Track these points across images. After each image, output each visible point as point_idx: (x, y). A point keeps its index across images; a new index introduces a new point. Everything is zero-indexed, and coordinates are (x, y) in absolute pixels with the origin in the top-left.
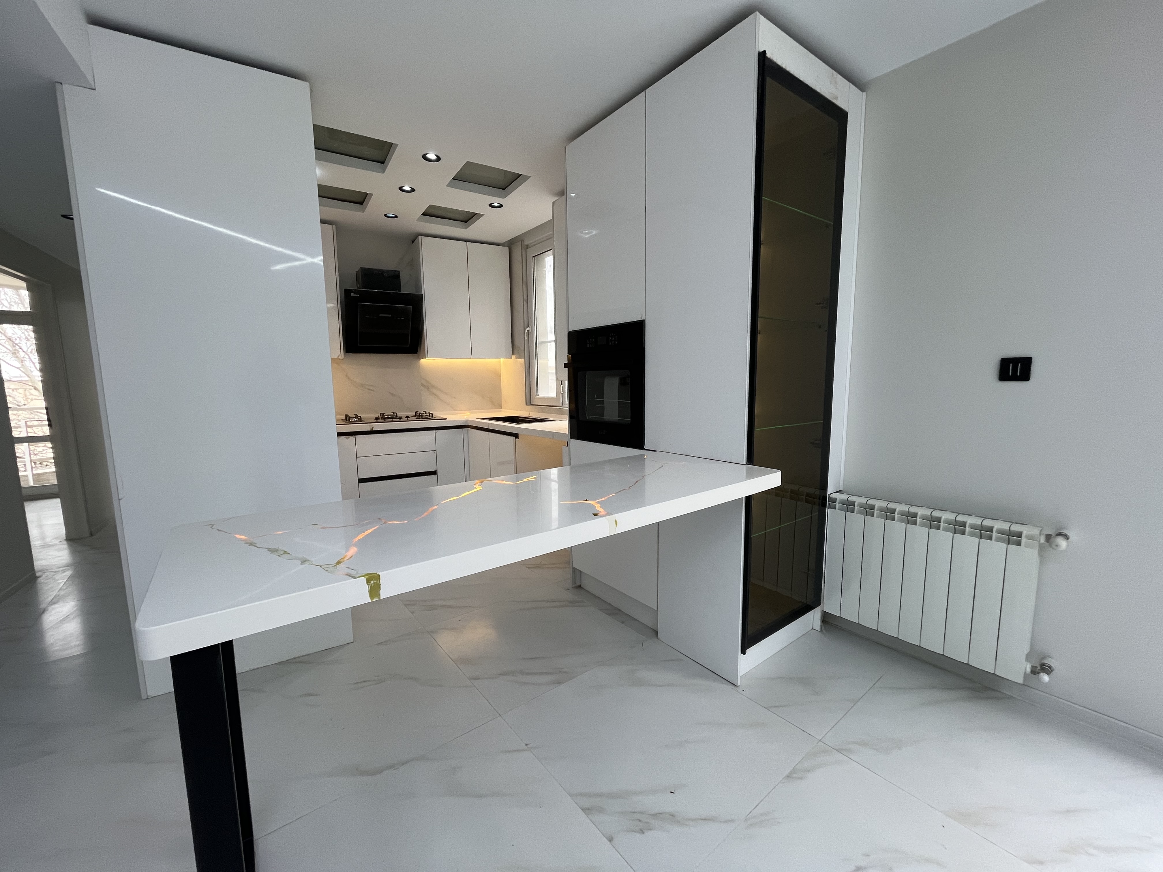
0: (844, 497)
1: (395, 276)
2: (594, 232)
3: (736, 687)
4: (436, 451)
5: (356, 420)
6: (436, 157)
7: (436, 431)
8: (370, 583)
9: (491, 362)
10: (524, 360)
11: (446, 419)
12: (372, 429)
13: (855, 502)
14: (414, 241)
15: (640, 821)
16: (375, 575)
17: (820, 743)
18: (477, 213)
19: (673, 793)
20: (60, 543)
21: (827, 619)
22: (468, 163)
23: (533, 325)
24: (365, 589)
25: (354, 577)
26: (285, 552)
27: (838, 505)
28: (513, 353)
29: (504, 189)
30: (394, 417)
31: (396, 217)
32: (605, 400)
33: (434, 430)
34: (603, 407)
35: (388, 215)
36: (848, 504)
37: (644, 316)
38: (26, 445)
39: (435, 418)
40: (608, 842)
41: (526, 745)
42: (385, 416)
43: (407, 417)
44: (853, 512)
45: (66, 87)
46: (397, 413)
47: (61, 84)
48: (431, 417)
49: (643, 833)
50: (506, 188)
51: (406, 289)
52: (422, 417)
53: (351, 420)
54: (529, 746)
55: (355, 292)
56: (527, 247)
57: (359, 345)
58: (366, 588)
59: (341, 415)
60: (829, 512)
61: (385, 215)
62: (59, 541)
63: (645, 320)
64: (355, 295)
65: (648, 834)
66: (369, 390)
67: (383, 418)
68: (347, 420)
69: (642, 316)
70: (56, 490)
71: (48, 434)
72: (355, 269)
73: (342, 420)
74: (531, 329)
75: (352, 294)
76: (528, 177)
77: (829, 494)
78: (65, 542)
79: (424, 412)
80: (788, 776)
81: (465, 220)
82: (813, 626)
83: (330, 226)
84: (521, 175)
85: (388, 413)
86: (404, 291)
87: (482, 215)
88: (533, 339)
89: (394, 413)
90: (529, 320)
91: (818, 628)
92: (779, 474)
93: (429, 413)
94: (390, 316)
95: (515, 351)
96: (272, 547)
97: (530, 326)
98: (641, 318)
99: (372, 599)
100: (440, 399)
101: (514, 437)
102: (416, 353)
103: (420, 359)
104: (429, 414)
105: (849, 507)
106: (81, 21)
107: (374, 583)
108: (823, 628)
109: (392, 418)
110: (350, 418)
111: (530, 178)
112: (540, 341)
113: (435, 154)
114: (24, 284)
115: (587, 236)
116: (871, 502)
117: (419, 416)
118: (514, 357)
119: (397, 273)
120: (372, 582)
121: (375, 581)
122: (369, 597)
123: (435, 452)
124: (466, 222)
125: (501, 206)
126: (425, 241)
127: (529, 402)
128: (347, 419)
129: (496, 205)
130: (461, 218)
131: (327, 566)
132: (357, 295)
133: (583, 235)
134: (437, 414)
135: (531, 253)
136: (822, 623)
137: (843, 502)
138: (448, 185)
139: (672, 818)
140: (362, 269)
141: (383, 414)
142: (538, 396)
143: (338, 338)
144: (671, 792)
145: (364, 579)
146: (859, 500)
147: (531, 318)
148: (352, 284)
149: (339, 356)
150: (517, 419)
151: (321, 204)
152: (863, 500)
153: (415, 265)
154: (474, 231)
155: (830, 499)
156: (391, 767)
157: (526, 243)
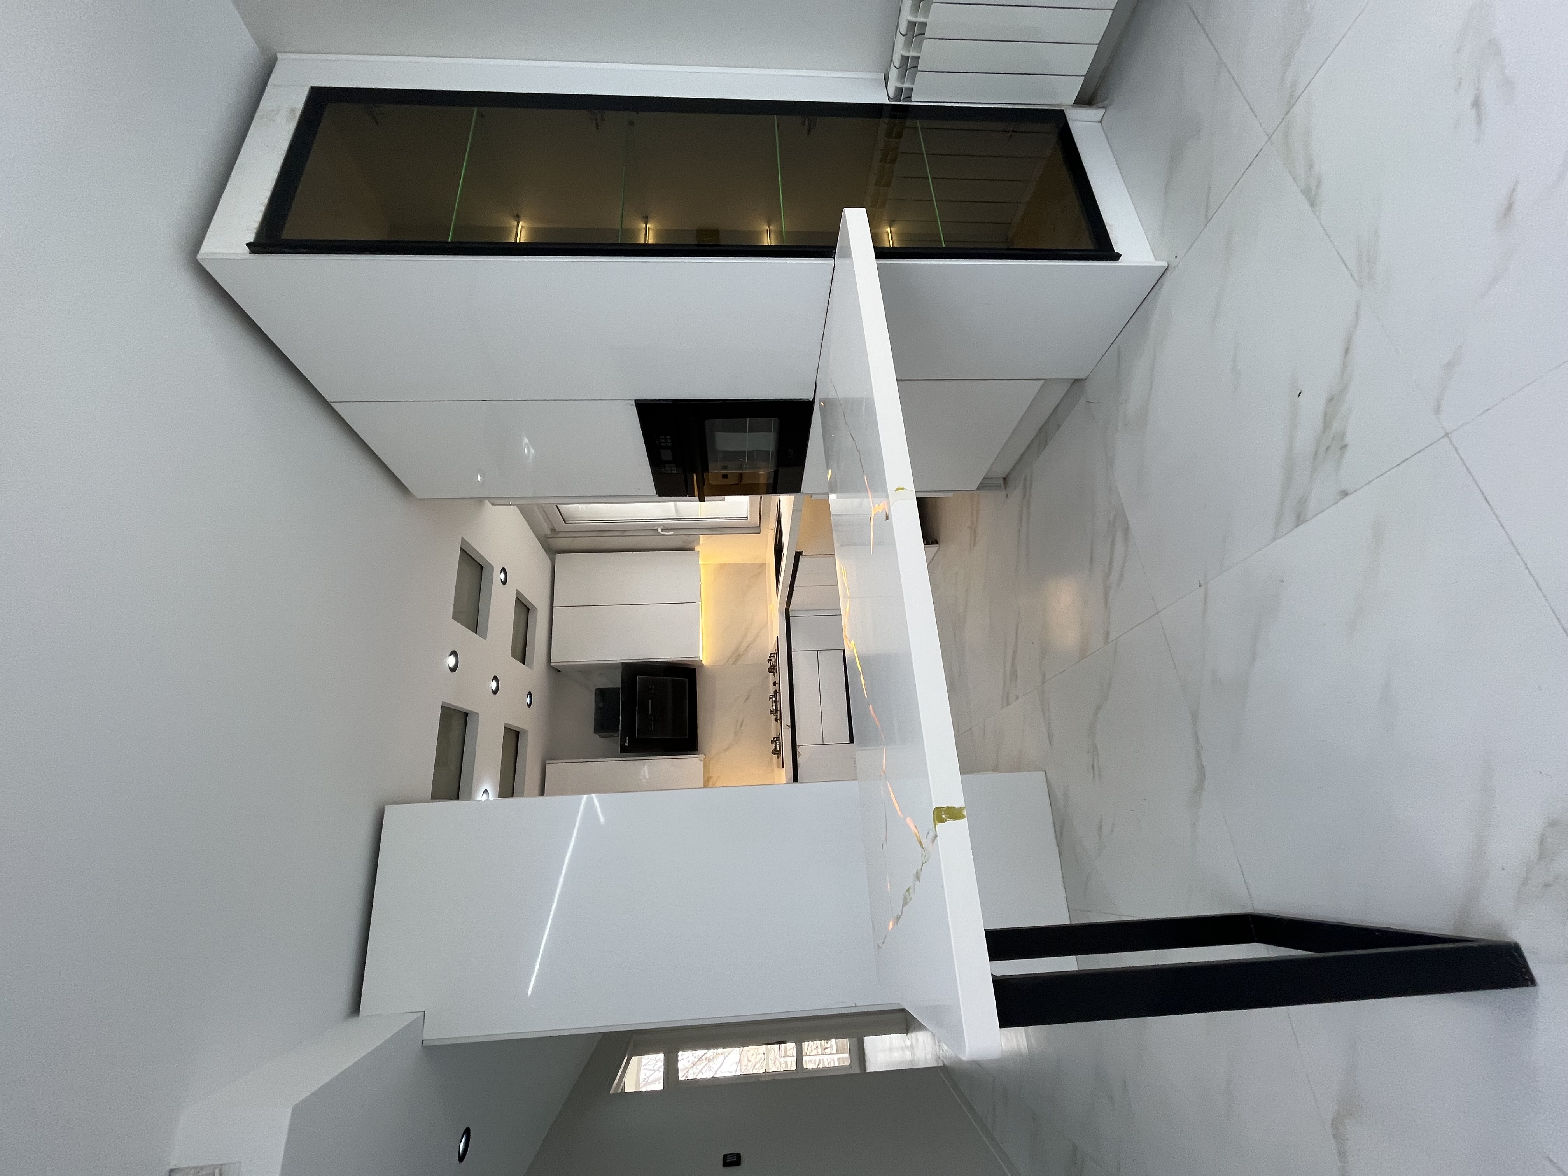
0: (894, 74)
1: (602, 694)
2: (526, 441)
3: (1170, 268)
4: (817, 651)
5: (778, 743)
6: (452, 656)
7: (792, 650)
8: (944, 819)
9: (705, 577)
10: (700, 536)
11: (777, 637)
12: (789, 726)
13: (902, 56)
14: (557, 670)
15: (1328, 448)
16: (935, 812)
17: (1273, 138)
18: (516, 597)
19: (1300, 393)
20: (910, 1039)
21: (1086, 99)
22: (455, 617)
23: (655, 524)
24: (950, 825)
25: (936, 836)
26: (908, 890)
27: (907, 85)
28: (693, 549)
29: (482, 568)
30: (775, 698)
31: (530, 694)
32: (747, 449)
33: (791, 653)
34: (757, 451)
35: (528, 703)
36: (905, 66)
37: (629, 402)
38: (804, 1058)
39: (776, 650)
40: (1347, 498)
41: (1200, 586)
42: (773, 709)
43: (775, 684)
44: (918, 58)
45: (426, 1037)
46: (770, 695)
47: (423, 1041)
48: (774, 655)
49: (1346, 446)
50: (480, 565)
51: (617, 681)
52: (775, 666)
53: (778, 749)
54: (1202, 583)
55: (623, 741)
56: (553, 530)
57: (688, 737)
58: (950, 823)
59: (772, 759)
60: (918, 99)
61: (529, 706)
62: (907, 1040)
63: (635, 400)
64: (627, 741)
65: (1349, 439)
66: (741, 725)
67: (776, 711)
68: (779, 753)
69: (630, 404)
70: (854, 1040)
71: (794, 1044)
72: (598, 741)
73: (778, 757)
74: (660, 526)
75: (627, 744)
76: (463, 540)
77: (889, 101)
78: (909, 1034)
79: (769, 662)
80: (1312, 204)
81: (526, 611)
82: (1097, 122)
83: (548, 767)
84: (461, 548)
85: (770, 706)
86: (619, 685)
87: (518, 591)
88: (671, 524)
89: (770, 698)
90: (649, 529)
91: (1102, 111)
92: (847, 211)
93: (770, 656)
94: (650, 701)
95: (690, 546)
96: (901, 901)
97: (656, 528)
98: (632, 405)
99: (963, 817)
100: (754, 641)
101: (801, 556)
102: (695, 670)
103: (702, 666)
104: (772, 657)
105: (909, 66)
106: (356, 1022)
107: (944, 814)
108: (1100, 105)
109: (776, 702)
110: (775, 749)
111: (464, 538)
112: (674, 514)
113: (448, 655)
114: (635, 1059)
115: (532, 451)
116: (903, 28)
117: (773, 669)
118: (697, 548)
119: (597, 692)
120: (943, 816)
121: (943, 813)
122: (962, 820)
123: (820, 653)
124: (528, 609)
125: (504, 570)
126: (556, 659)
127: (756, 529)
128: (777, 752)
129: (502, 576)
130: (523, 617)
131: (923, 856)
132: (627, 739)
133: (531, 456)
134: (771, 648)
135: (561, 526)
136: (1095, 106)
137: (902, 77)
138: (485, 638)
139: (1334, 401)
140: (596, 731)
141: (771, 711)
142: (747, 517)
143: (679, 761)
144: (1299, 396)
145: (939, 825)
146: (900, 51)
147: (644, 526)
148: (615, 742)
149: (701, 760)
150: (777, 547)
151: (522, 795)
152: (900, 40)
153: (587, 671)
154: (538, 599)
155: (896, 97)
156: (1198, 755)
157: (548, 532)
